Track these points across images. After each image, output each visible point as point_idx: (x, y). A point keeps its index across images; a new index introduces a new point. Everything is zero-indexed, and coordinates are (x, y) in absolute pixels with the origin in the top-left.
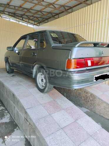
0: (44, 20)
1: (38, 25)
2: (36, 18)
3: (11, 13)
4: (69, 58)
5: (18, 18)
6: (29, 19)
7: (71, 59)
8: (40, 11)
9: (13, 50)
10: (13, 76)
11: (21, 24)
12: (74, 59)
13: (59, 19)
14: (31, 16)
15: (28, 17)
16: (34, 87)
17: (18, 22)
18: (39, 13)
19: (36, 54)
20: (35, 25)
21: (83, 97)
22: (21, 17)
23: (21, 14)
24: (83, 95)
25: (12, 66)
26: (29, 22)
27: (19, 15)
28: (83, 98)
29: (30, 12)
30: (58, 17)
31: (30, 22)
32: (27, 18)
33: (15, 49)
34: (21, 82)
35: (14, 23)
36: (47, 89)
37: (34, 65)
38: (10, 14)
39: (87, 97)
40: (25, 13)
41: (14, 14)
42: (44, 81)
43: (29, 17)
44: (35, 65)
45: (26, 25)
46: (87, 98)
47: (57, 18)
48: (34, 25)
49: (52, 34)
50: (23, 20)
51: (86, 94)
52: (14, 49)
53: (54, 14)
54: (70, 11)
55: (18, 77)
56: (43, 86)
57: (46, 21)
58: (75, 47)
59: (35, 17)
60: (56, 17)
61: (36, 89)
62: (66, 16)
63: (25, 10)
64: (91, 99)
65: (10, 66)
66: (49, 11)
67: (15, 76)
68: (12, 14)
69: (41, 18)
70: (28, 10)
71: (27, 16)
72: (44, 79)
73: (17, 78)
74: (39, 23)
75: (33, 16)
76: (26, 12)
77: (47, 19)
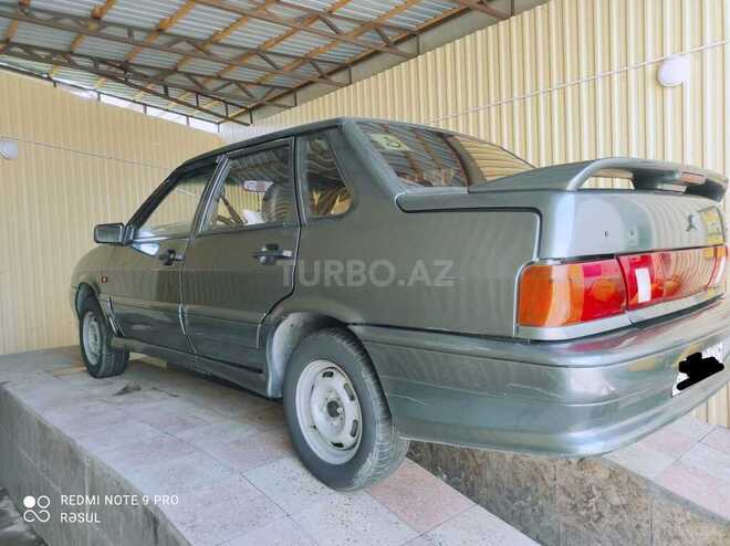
0: (280, 97)
1: (246, 119)
2: (234, 86)
3: (104, 61)
4: (535, 259)
5: (141, 89)
6: (199, 92)
7: (550, 263)
8: (259, 52)
9: (130, 243)
10: (125, 391)
11: (156, 119)
12: (563, 261)
13: (351, 86)
14: (210, 77)
15: (196, 82)
16: (279, 453)
17: (139, 108)
18: (255, 61)
19: (287, 253)
20: (232, 119)
21: (563, 489)
22: (159, 82)
23: (160, 69)
24: (560, 481)
25: (119, 335)
26: (197, 108)
27: (146, 72)
28: (562, 498)
29: (209, 56)
30: (346, 80)
31: (205, 107)
32: (191, 84)
33: (145, 232)
34: (184, 424)
35: (122, 110)
36: (371, 462)
37: (273, 317)
38: (102, 67)
39: (590, 491)
40: (182, 61)
41: (125, 66)
42: (351, 410)
43: (200, 80)
44: (286, 314)
45: (182, 121)
46: (589, 495)
47: (341, 86)
48: (227, 118)
49: (380, 138)
50: (166, 96)
51: (578, 474)
52: (135, 236)
53: (325, 68)
54: (405, 48)
55: (157, 395)
56: (339, 445)
57: (286, 101)
58: (561, 190)
59: (231, 82)
60: (335, 78)
61: (291, 466)
62: (387, 71)
63: (183, 46)
64: (616, 500)
65: (106, 333)
66: (301, 53)
67: (138, 389)
68: (113, 69)
69: (259, 84)
70: (200, 47)
71: (188, 75)
72: (345, 399)
73: (151, 405)
74: (250, 111)
75: (219, 78)
76: (187, 56)
77: (291, 91)
